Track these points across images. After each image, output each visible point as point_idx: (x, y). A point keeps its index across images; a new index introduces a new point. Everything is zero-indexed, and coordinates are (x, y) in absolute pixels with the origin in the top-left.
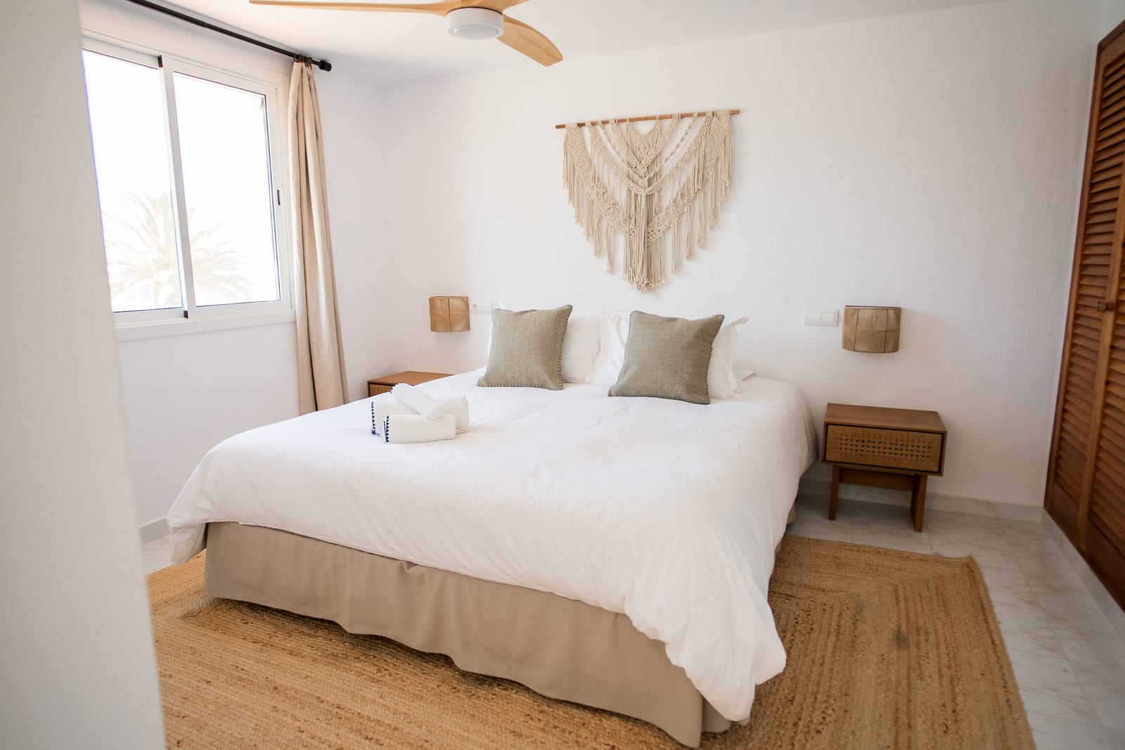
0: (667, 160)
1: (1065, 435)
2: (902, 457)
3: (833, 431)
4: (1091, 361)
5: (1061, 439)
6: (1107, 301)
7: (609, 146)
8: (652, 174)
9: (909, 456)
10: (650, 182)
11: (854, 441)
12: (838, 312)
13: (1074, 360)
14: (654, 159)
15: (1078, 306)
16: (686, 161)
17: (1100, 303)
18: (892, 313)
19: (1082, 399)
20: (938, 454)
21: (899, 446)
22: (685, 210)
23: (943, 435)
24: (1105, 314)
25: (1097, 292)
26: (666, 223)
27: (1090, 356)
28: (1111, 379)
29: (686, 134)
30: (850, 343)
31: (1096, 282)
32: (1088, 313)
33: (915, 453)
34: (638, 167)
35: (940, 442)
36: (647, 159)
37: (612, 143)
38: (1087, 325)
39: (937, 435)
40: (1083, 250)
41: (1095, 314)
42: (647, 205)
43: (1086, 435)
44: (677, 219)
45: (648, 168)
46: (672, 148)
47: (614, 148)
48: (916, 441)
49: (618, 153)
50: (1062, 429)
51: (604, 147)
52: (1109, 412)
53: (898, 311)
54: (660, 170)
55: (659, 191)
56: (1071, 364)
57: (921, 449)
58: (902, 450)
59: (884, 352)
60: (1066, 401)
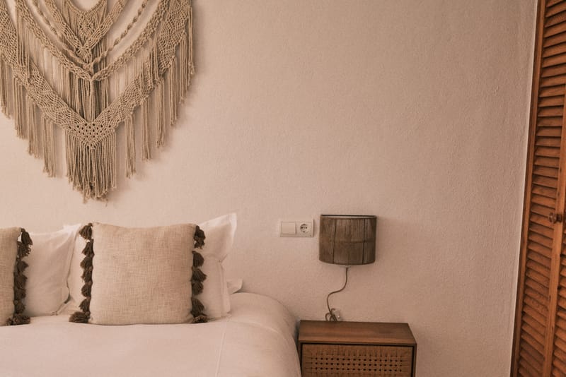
0: (116, 43)
1: (525, 337)
2: (377, 372)
3: (308, 350)
4: (545, 267)
5: (522, 340)
6: (556, 212)
7: (41, 19)
8: (99, 59)
9: (383, 371)
10: (96, 68)
11: (329, 360)
12: (314, 221)
13: (531, 265)
14: (100, 41)
15: (532, 214)
16: (141, 44)
17: (552, 214)
18: (368, 222)
19: (538, 302)
20: (409, 368)
21: (373, 362)
22: (141, 102)
23: (414, 347)
24: (556, 225)
25: (549, 203)
26: (118, 117)
27: (544, 262)
28: (562, 284)
29: (140, 14)
30: (326, 255)
31: (546, 193)
32: (540, 221)
33: (388, 367)
34: (81, 48)
35: (411, 355)
36: (92, 39)
37: (45, 16)
38: (540, 232)
39: (407, 348)
40: (534, 161)
41: (548, 224)
42: (95, 94)
43: (544, 336)
44: (132, 113)
45: (92, 51)
46: (122, 28)
47: (48, 23)
48: (389, 355)
49: (54, 30)
50: (522, 332)
51: (35, 20)
52: (561, 314)
53: (373, 220)
54: (108, 54)
55: (109, 78)
56: (528, 269)
57: (394, 362)
58: (375, 365)
59: (363, 264)
60: (524, 305)
